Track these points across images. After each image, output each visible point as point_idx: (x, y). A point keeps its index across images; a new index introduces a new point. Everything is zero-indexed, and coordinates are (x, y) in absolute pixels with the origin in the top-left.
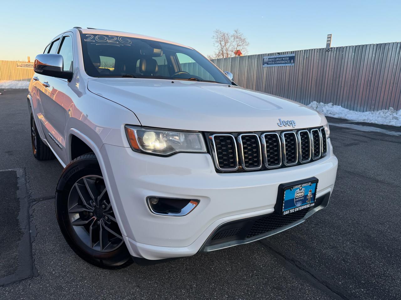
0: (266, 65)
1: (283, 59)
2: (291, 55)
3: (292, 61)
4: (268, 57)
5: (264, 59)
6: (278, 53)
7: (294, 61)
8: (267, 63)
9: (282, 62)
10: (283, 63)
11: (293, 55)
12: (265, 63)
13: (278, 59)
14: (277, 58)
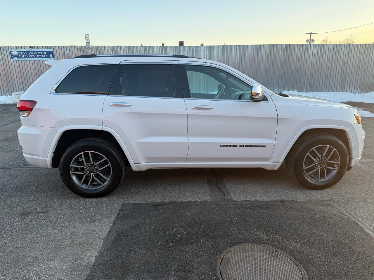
0: (15, 59)
1: (39, 53)
2: (48, 50)
3: (51, 56)
4: (17, 50)
5: (11, 52)
6: (30, 47)
7: (53, 56)
8: (17, 57)
9: (38, 56)
10: (40, 58)
11: (51, 50)
12: (14, 57)
13: (32, 53)
14: (30, 52)
